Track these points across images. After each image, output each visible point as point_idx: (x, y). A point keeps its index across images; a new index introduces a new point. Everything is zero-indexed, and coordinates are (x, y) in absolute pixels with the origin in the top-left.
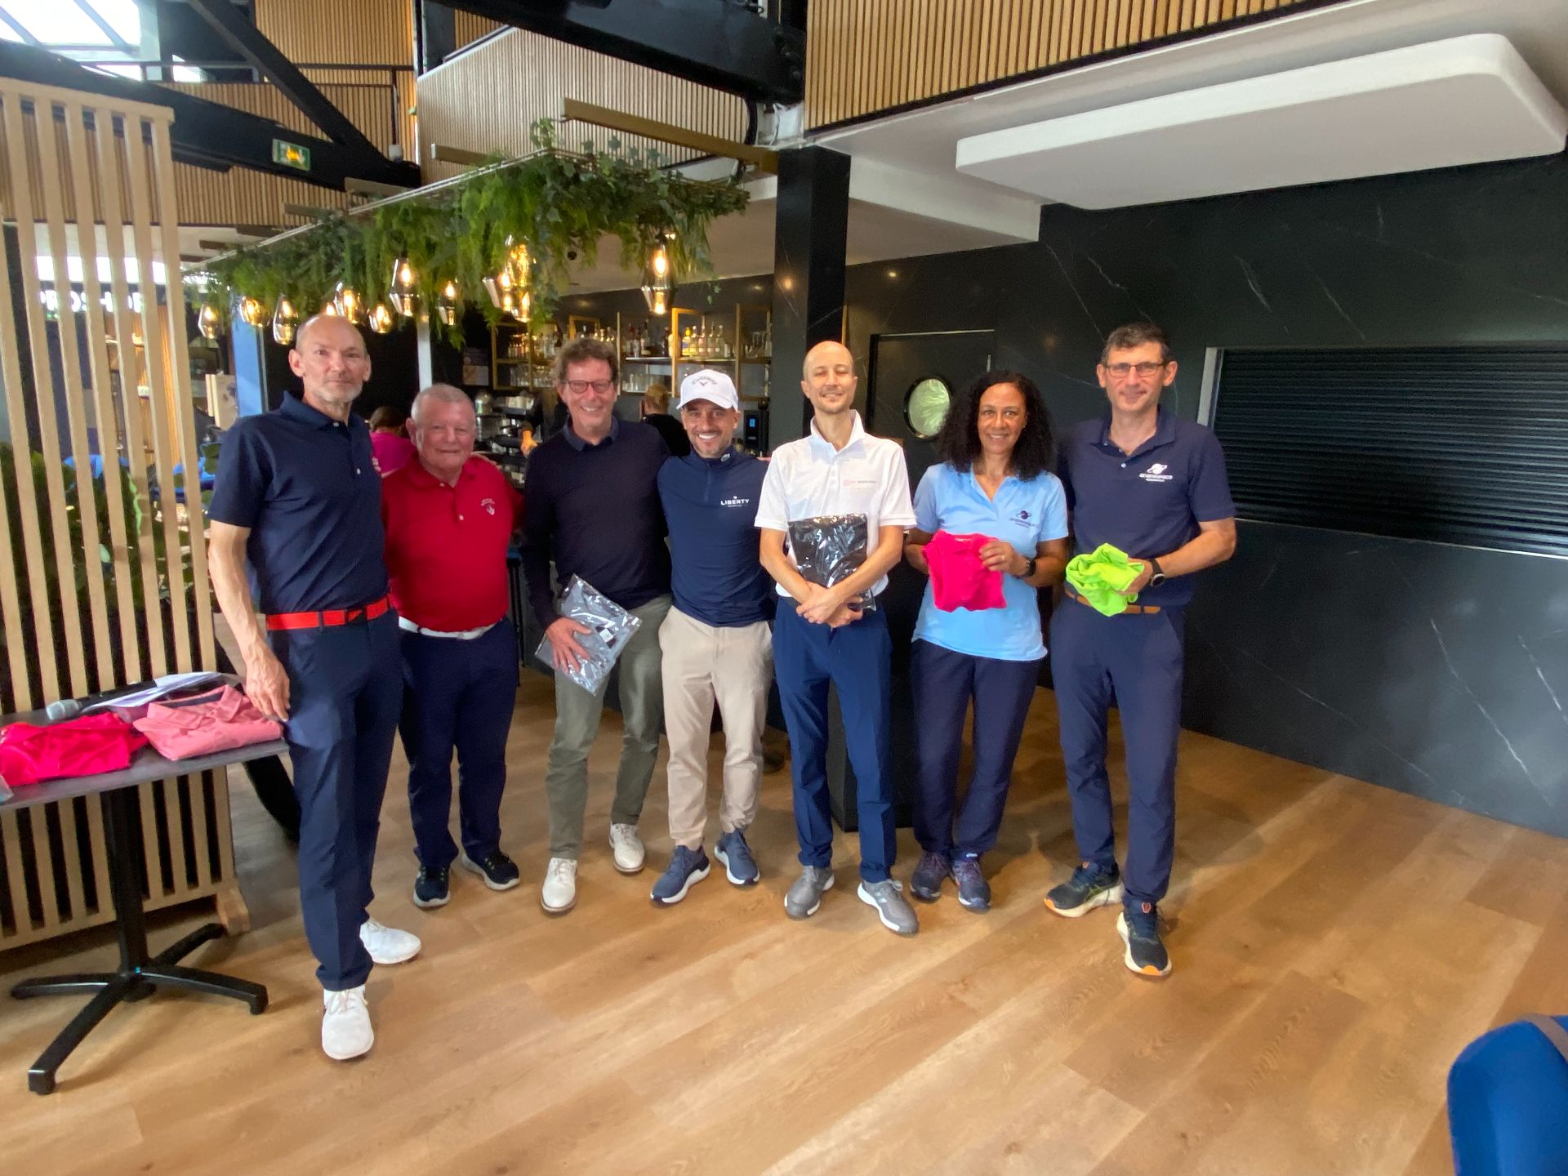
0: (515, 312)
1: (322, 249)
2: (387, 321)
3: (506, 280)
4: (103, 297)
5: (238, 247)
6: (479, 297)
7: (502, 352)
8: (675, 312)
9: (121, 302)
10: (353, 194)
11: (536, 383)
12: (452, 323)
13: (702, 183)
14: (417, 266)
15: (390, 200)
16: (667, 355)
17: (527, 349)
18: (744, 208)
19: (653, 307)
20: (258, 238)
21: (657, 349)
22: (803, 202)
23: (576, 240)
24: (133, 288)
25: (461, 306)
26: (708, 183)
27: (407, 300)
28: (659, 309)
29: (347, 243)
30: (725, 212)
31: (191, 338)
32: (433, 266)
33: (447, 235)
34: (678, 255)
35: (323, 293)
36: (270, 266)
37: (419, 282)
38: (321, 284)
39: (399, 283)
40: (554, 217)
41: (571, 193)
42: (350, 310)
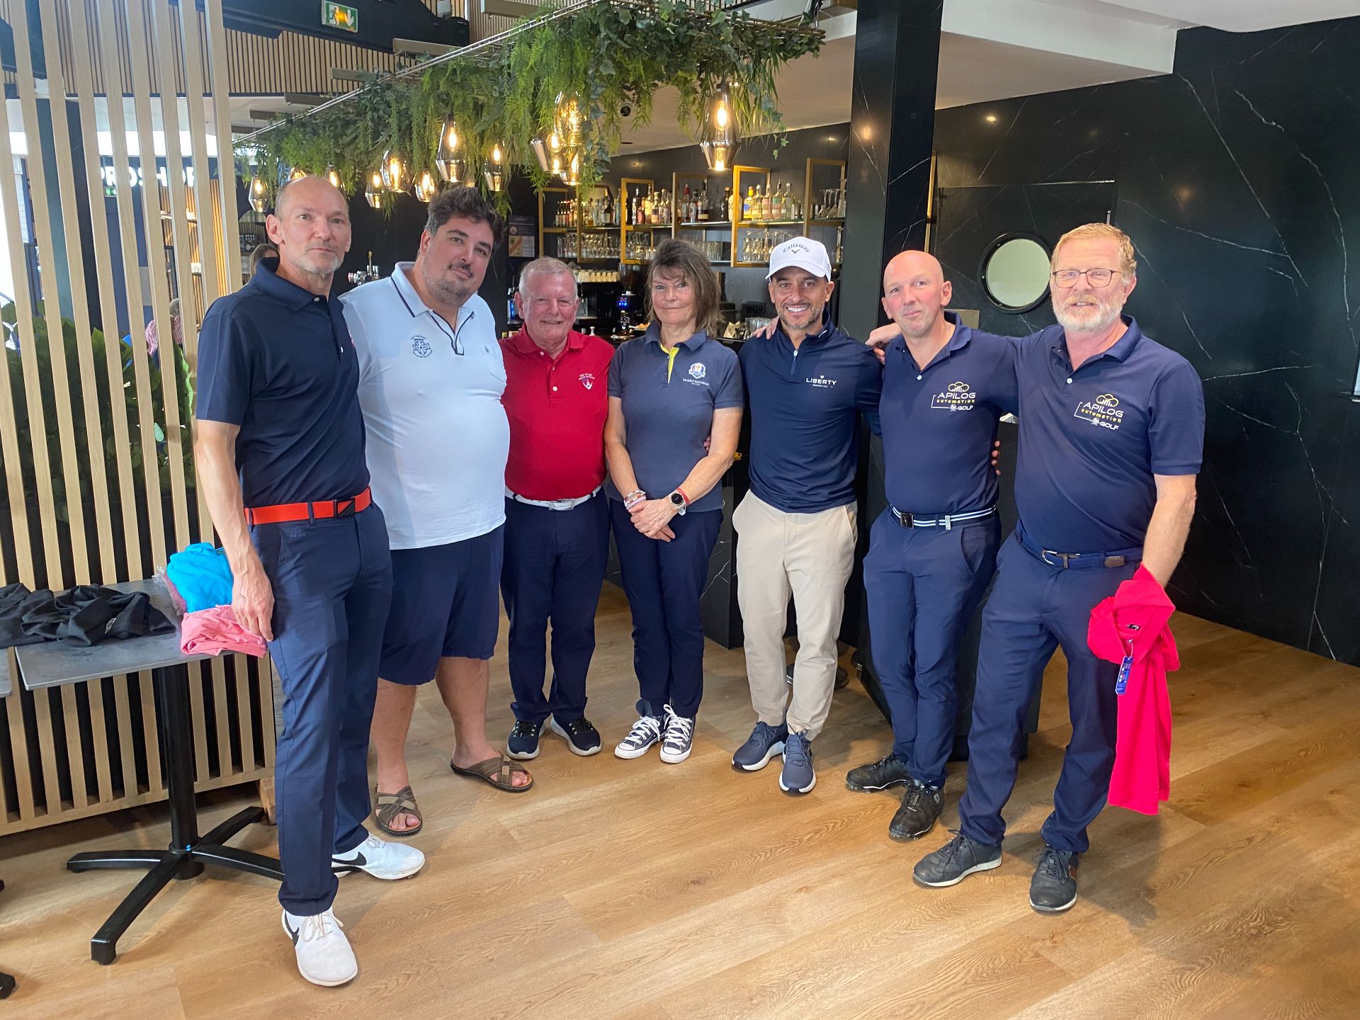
0: (564, 176)
1: (369, 116)
2: (432, 189)
3: (555, 142)
4: (159, 172)
5: (287, 116)
6: (527, 162)
7: (549, 222)
8: (737, 169)
9: (175, 177)
10: (401, 55)
11: (584, 255)
12: (498, 189)
13: (771, 23)
14: (464, 127)
15: (436, 60)
16: (726, 218)
17: (575, 217)
18: (817, 49)
19: (713, 165)
20: (309, 106)
21: (716, 213)
22: (885, 38)
23: (630, 94)
24: (187, 162)
25: (508, 171)
26: (778, 23)
27: (453, 167)
28: (720, 166)
29: (394, 110)
30: (797, 54)
31: (241, 213)
32: (479, 130)
33: (496, 94)
34: (742, 105)
35: (369, 162)
36: (319, 135)
37: (465, 146)
38: (367, 153)
39: (445, 148)
40: (608, 70)
41: (626, 42)
42: (396, 179)
